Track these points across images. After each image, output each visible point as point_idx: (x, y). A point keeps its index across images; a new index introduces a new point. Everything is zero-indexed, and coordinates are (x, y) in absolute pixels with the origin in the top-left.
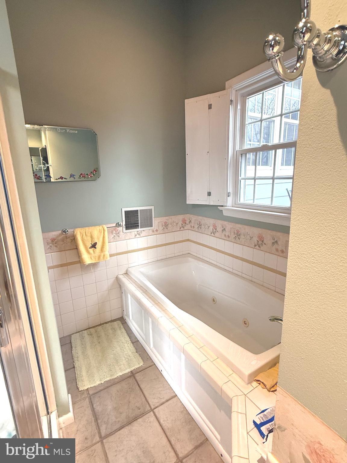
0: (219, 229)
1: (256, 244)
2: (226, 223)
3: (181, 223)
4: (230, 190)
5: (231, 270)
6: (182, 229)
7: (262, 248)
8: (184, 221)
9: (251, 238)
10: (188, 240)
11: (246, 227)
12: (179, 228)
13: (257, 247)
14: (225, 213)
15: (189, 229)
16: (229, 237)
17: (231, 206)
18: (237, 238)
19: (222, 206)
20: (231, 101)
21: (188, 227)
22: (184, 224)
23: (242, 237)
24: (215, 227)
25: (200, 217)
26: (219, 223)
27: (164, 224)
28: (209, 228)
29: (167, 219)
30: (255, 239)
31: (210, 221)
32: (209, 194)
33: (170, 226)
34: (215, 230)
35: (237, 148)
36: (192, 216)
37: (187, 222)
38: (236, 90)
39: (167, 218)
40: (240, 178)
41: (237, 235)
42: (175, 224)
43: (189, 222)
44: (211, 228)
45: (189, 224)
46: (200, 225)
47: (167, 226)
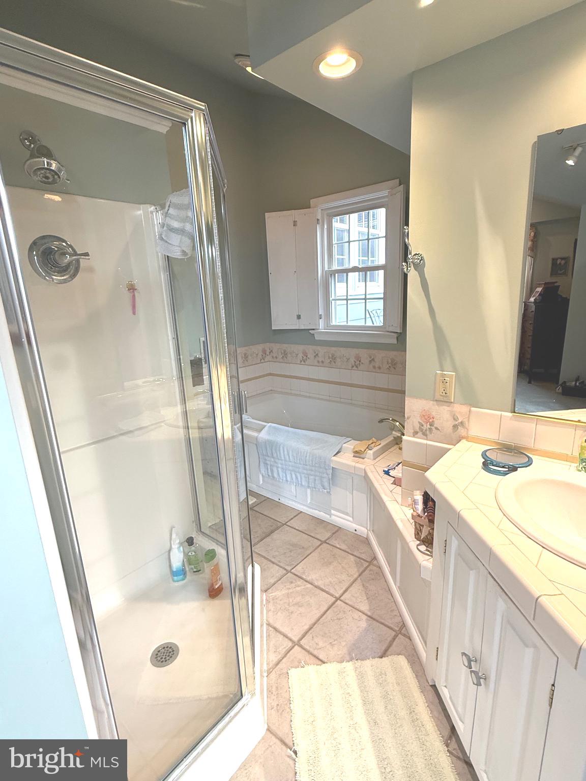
0: (311, 355)
1: (353, 365)
2: (319, 348)
3: (261, 354)
4: (321, 312)
5: (328, 398)
6: (262, 361)
7: (359, 368)
8: (264, 351)
9: (348, 359)
10: (270, 374)
11: (341, 349)
12: (259, 360)
13: (355, 368)
14: (317, 337)
15: (269, 361)
16: (323, 362)
17: (323, 328)
18: (333, 363)
19: (314, 329)
20: (318, 220)
21: (268, 358)
22: (264, 355)
23: (338, 360)
24: (305, 354)
25: (286, 345)
26: (310, 349)
27: (243, 356)
28: (298, 356)
29: (246, 350)
30: (352, 360)
31: (298, 349)
32: (299, 317)
33: (250, 357)
34: (305, 358)
35: (326, 269)
36: (272, 345)
37: (268, 353)
38: (322, 210)
39: (246, 348)
40: (331, 299)
41: (332, 359)
42: (255, 355)
43: (270, 352)
44: (301, 355)
45: (270, 354)
46: (285, 354)
47: (247, 358)
